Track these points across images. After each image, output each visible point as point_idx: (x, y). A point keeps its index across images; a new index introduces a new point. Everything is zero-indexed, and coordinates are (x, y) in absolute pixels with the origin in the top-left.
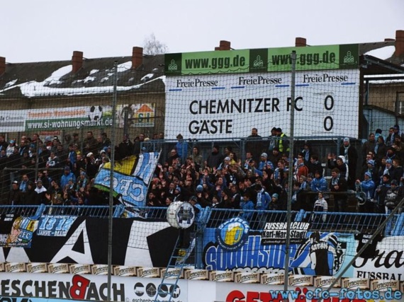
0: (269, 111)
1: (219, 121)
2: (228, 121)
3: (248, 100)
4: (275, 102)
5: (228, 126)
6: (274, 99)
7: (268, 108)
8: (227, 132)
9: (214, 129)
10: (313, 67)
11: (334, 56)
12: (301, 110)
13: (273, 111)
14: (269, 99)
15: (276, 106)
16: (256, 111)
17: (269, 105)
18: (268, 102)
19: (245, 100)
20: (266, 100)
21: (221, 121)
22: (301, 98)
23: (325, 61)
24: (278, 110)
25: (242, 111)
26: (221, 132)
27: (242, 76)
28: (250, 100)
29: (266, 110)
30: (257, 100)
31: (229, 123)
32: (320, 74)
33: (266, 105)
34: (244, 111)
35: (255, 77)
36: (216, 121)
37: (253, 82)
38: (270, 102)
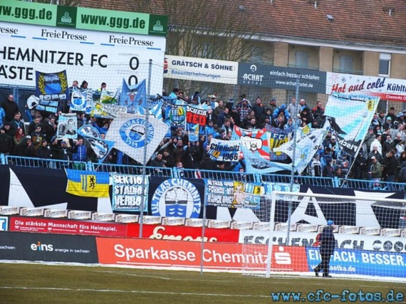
0: (72, 64)
1: (19, 68)
2: (28, 69)
3: (50, 52)
4: (79, 57)
5: (28, 74)
6: (77, 54)
7: (71, 61)
8: (27, 79)
9: (12, 75)
10: (122, 29)
11: (144, 23)
12: (105, 66)
13: (76, 64)
14: (73, 54)
15: (80, 60)
16: (59, 62)
17: (72, 58)
18: (71, 56)
19: (47, 52)
20: (69, 54)
21: (21, 68)
22: (106, 56)
23: (135, 26)
24: (82, 64)
25: (44, 61)
26: (21, 78)
27: (44, 28)
28: (53, 52)
29: (69, 63)
30: (59, 52)
31: (30, 71)
32: (127, 37)
33: (69, 58)
34: (46, 62)
35: (59, 31)
36: (15, 68)
37: (56, 36)
38: (74, 56)
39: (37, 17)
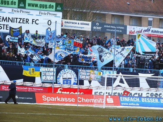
1: (3, 25)
2: (7, 25)
3: (16, 18)
4: (27, 20)
5: (7, 27)
6: (26, 19)
7: (24, 22)
8: (6, 29)
10: (44, 9)
11: (53, 6)
12: (38, 24)
13: (26, 23)
14: (25, 19)
15: (27, 22)
16: (19, 23)
17: (25, 21)
18: (24, 20)
19: (14, 18)
21: (4, 25)
22: (38, 20)
23: (50, 8)
24: (28, 23)
25: (13, 22)
26: (4, 29)
27: (13, 9)
29: (23, 23)
30: (19, 18)
31: (7, 26)
32: (46, 12)
33: (23, 21)
35: (19, 10)
36: (1, 25)
37: (18, 12)
38: (25, 20)
39: (10, 4)
